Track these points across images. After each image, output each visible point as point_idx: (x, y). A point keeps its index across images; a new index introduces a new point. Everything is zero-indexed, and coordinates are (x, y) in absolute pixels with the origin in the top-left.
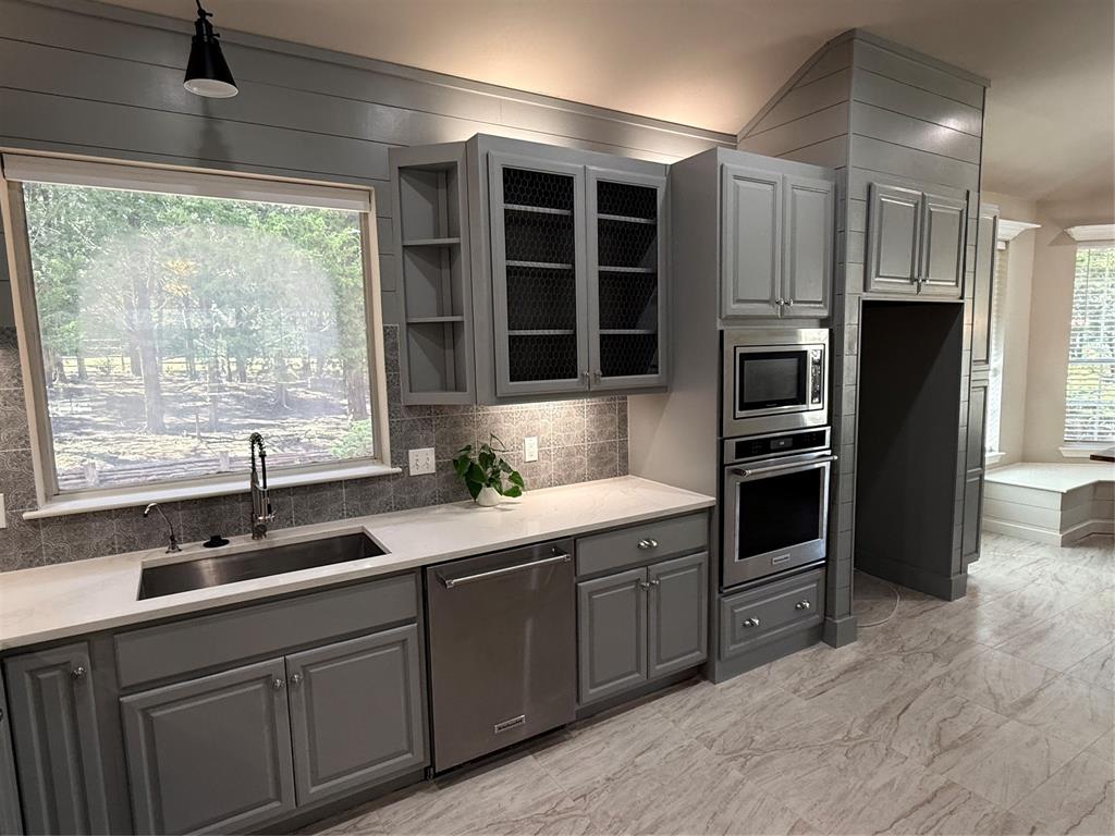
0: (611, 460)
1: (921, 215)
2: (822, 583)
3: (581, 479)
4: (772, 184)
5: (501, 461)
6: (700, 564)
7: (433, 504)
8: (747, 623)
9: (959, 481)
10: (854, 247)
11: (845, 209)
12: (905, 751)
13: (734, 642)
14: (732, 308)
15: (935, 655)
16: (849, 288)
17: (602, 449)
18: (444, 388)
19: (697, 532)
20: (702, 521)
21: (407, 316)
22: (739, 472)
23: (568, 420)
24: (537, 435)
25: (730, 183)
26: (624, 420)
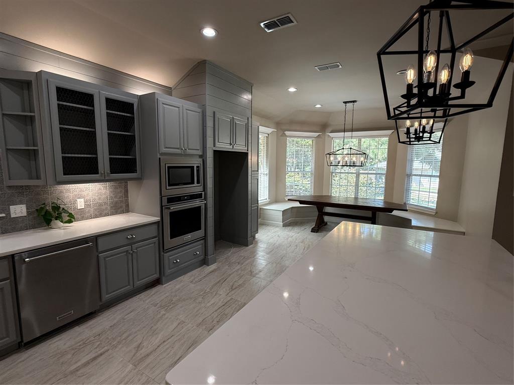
0: (121, 207)
1: (233, 125)
2: (204, 244)
3: (107, 215)
4: (179, 108)
5: (63, 209)
6: (155, 243)
7: (26, 230)
8: (175, 261)
9: (249, 208)
10: (209, 132)
11: (206, 119)
12: (221, 293)
13: (170, 269)
14: (164, 150)
15: (239, 263)
16: (208, 146)
17: (116, 203)
18: (31, 178)
19: (153, 231)
20: (155, 227)
21: (6, 145)
22: (169, 208)
23: (99, 191)
24: (83, 197)
25: (161, 106)
26: (126, 191)
